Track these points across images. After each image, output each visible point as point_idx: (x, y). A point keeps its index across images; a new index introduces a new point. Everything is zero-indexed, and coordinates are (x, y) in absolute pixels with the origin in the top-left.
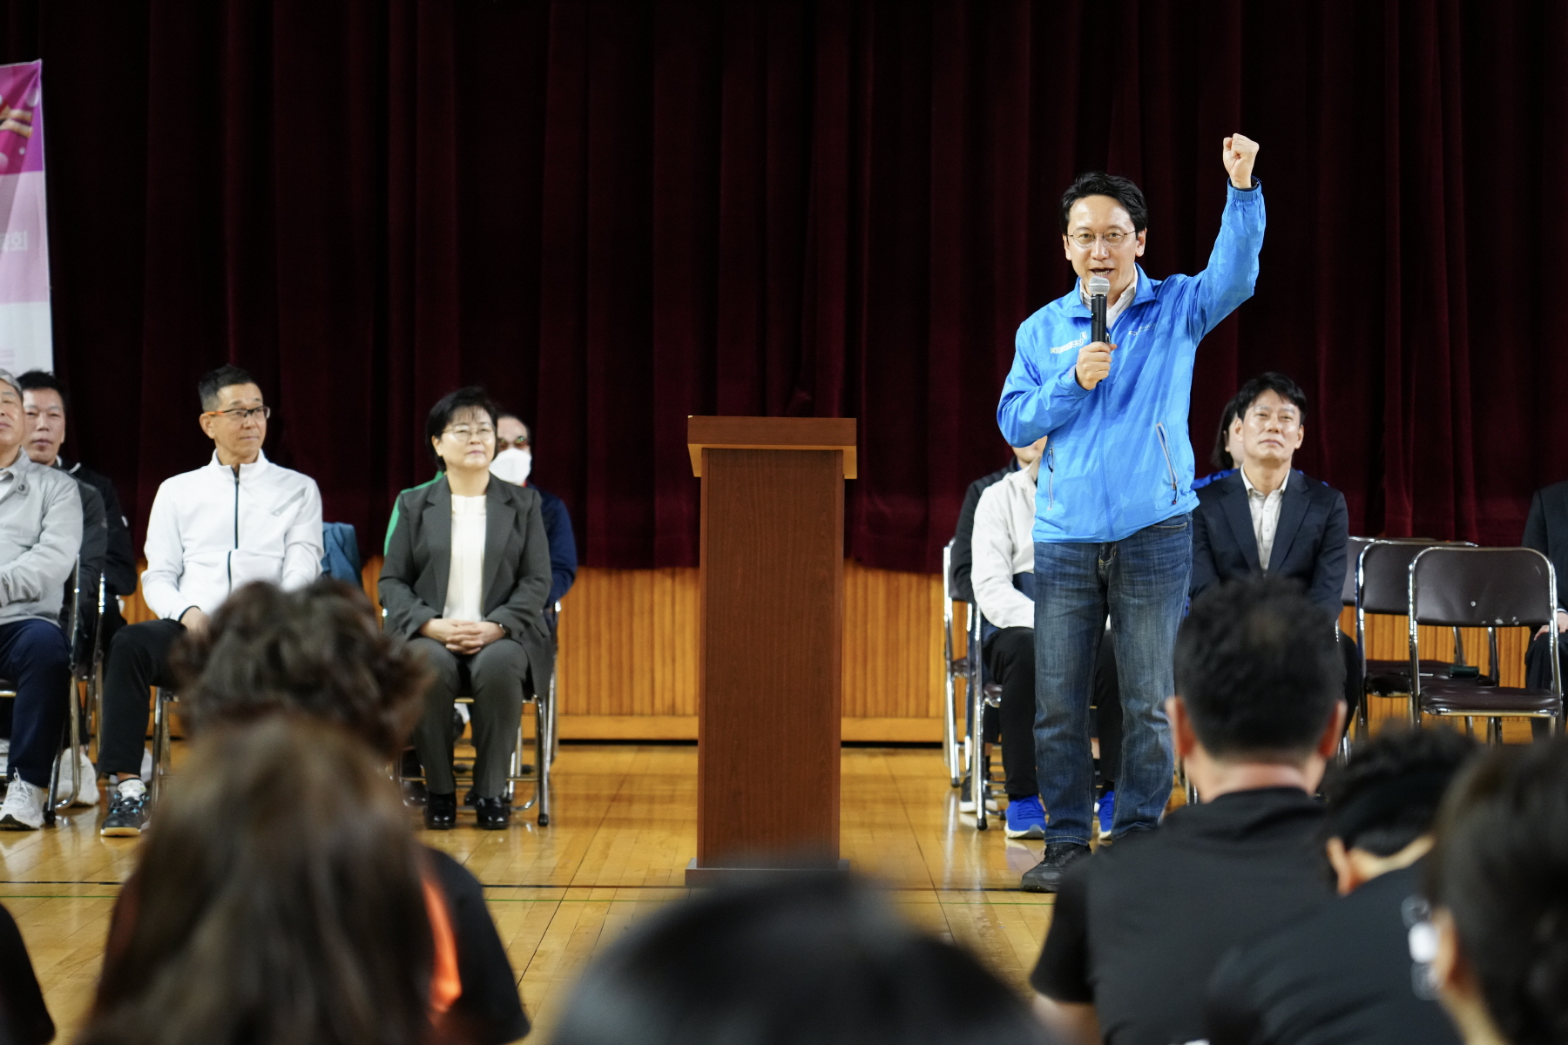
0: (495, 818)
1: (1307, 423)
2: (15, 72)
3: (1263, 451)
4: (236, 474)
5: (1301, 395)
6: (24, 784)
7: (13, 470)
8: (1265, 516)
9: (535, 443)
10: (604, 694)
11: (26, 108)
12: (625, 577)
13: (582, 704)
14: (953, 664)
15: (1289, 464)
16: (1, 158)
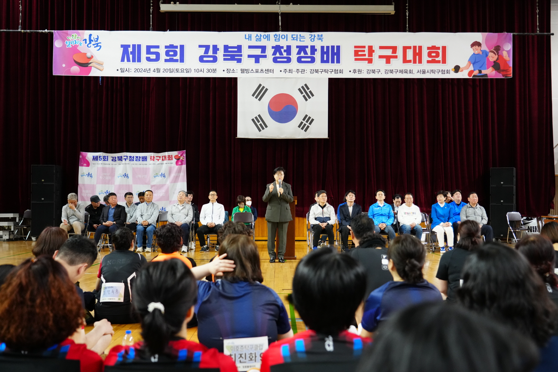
1: (356, 197)
2: (182, 152)
3: (350, 200)
4: (213, 204)
5: (355, 193)
6: (185, 246)
7: (183, 205)
8: (351, 209)
9: (252, 200)
10: (260, 234)
11: (184, 156)
14: (308, 229)
15: (353, 202)
16: (180, 163)
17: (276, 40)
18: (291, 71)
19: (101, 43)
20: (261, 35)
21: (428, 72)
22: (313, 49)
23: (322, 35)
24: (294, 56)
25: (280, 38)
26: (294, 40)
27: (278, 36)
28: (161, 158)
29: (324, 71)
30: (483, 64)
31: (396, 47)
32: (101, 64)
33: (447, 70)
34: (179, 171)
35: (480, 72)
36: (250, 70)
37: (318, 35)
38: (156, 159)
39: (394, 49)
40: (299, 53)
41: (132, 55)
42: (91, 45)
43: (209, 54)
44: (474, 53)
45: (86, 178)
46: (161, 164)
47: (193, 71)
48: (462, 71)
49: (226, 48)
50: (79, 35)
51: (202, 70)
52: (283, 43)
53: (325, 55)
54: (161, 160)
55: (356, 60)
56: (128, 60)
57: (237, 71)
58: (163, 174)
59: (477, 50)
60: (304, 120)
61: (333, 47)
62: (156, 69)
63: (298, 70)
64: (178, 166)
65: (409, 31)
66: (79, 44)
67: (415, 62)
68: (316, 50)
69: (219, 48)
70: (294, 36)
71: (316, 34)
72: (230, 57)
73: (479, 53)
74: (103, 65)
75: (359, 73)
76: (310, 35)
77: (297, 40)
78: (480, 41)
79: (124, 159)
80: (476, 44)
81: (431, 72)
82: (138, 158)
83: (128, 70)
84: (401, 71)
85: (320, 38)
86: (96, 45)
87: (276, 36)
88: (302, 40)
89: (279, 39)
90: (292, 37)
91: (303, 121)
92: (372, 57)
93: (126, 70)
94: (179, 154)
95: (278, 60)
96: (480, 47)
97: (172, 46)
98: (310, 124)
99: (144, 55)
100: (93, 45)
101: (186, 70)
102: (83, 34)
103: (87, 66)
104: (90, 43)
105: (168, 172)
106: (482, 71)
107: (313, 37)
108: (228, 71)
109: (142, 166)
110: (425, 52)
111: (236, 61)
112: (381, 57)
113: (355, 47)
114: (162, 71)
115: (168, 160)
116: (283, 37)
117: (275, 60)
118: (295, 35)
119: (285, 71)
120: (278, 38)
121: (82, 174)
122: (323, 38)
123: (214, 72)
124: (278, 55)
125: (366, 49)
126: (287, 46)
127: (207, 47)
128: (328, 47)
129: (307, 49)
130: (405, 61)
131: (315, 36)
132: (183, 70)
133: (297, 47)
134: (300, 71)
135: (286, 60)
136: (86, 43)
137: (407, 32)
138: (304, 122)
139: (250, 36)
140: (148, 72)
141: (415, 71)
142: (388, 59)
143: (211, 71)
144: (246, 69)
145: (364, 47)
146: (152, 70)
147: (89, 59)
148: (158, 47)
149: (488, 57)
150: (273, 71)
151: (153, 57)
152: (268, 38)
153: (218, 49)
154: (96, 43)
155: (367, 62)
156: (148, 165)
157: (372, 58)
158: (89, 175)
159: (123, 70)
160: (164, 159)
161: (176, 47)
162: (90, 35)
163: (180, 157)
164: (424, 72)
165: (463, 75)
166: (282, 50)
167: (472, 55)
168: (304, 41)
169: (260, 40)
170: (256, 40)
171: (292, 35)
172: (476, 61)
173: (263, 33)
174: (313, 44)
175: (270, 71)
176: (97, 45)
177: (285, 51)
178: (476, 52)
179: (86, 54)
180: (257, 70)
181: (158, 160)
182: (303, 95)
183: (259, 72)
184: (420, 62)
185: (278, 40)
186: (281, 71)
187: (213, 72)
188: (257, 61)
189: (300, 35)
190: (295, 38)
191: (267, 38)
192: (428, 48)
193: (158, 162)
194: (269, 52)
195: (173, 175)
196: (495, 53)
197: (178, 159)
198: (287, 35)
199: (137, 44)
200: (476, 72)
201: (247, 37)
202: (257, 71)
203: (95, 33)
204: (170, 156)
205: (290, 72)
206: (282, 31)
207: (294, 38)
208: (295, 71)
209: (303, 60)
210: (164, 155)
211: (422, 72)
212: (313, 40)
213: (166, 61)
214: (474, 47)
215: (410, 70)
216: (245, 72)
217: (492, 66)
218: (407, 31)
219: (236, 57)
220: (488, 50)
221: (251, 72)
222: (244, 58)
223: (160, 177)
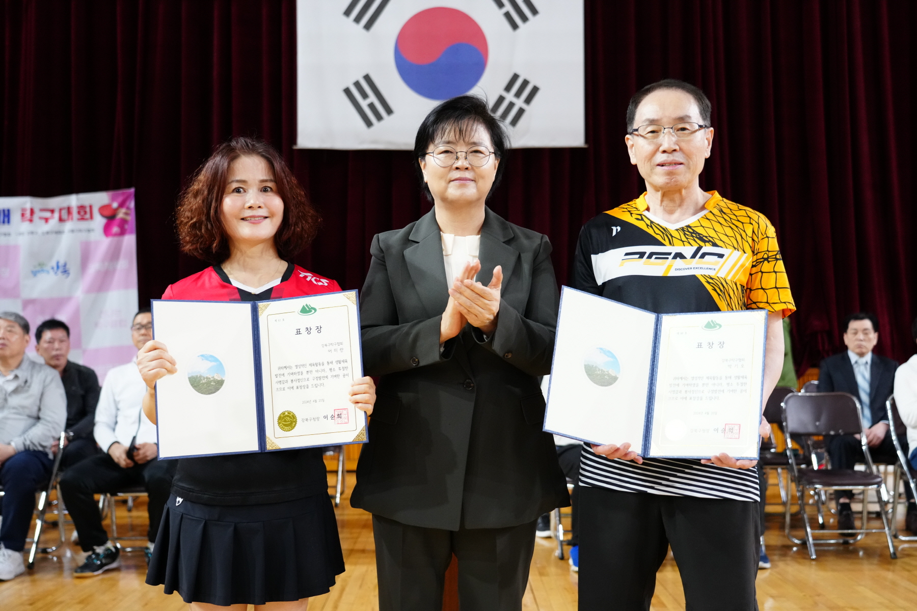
2: (123, 194)
11: (128, 208)
16: (115, 229)
28: (56, 215)
34: (114, 255)
38: (41, 218)
46: (56, 232)
54: (54, 221)
58: (61, 263)
60: (508, 88)
64: (109, 238)
91: (504, 94)
94: (113, 199)
98: (528, 101)
105: (79, 258)
115: (79, 219)
138: (510, 97)
156: (13, 235)
160: (64, 216)
163: (116, 209)
181: (47, 220)
182: (504, 10)
193: (46, 227)
195: (94, 267)
197: (110, 217)
204: (84, 207)
210: (65, 205)
223: (52, 273)
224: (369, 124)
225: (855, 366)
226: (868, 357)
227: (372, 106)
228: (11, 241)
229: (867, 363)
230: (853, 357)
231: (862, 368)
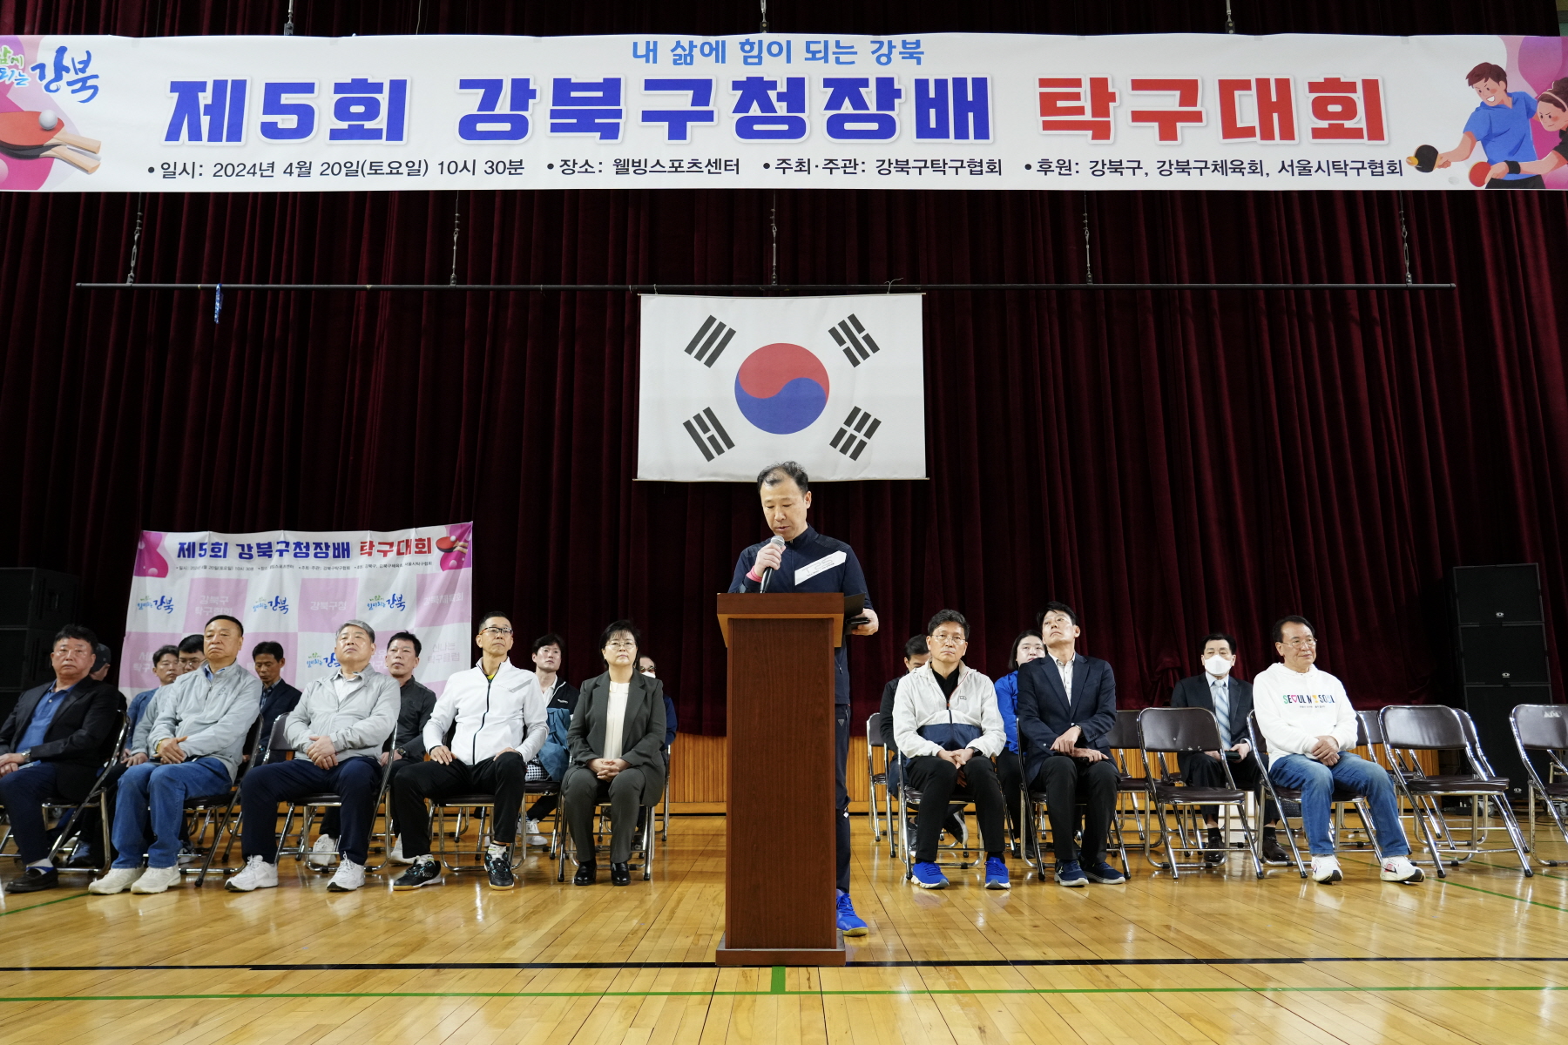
0: (621, 879)
2: (462, 526)
6: (349, 862)
11: (466, 541)
12: (720, 740)
13: (701, 798)
14: (873, 777)
16: (453, 562)
17: (750, 60)
18: (806, 165)
19: (96, 77)
20: (691, 43)
21: (1320, 167)
22: (887, 91)
23: (918, 43)
24: (816, 112)
25: (765, 54)
26: (814, 58)
27: (756, 46)
28: (395, 548)
29: (929, 164)
30: (1522, 141)
31: (1195, 82)
32: (91, 150)
33: (1391, 164)
34: (449, 588)
35: (1514, 167)
36: (649, 165)
37: (904, 43)
38: (379, 551)
39: (1188, 89)
40: (834, 103)
41: (208, 118)
42: (62, 83)
43: (497, 111)
44: (1483, 104)
45: (152, 611)
46: (394, 566)
47: (434, 168)
48: (1446, 164)
49: (562, 88)
50: (18, 49)
51: (470, 166)
52: (776, 71)
53: (932, 112)
54: (392, 555)
55: (1048, 126)
56: (195, 135)
57: (600, 167)
58: (397, 597)
59: (1494, 94)
60: (848, 422)
61: (960, 83)
62: (295, 165)
63: (831, 161)
64: (446, 572)
65: (1240, 30)
66: (13, 79)
67: (1267, 134)
68: (898, 94)
69: (534, 91)
70: (813, 47)
71: (897, 39)
72: (575, 121)
73: (1502, 101)
74: (100, 154)
75: (1063, 171)
76: (873, 42)
77: (826, 61)
78: (1502, 62)
79: (277, 551)
80: (1484, 73)
81: (1332, 171)
82: (321, 549)
83: (189, 169)
84: (1221, 167)
85: (913, 54)
86: (78, 86)
87: (747, 48)
88: (843, 58)
89: (759, 57)
90: (808, 50)
91: (846, 427)
92: (1108, 115)
93: (184, 170)
94: (452, 533)
95: (757, 127)
96: (1502, 83)
97: (360, 85)
98: (869, 434)
99: (254, 114)
100: (70, 84)
101: (410, 164)
102: (36, 46)
103: (37, 157)
104: (58, 78)
105: (415, 591)
106: (1520, 163)
107: (885, 50)
108: (568, 166)
109: (333, 574)
110: (1302, 103)
111: (598, 135)
112: (1138, 116)
113: (1044, 82)
114: (316, 170)
115: (417, 553)
116: (775, 49)
117: (745, 129)
118: (819, 42)
119: (784, 165)
120: (755, 52)
121: (143, 602)
122: (922, 53)
123: (513, 171)
124: (755, 110)
125: (1085, 90)
126: (789, 80)
127: (491, 88)
128: (941, 84)
129: (862, 90)
130: (1231, 129)
131: (891, 46)
132: (398, 165)
133: (828, 83)
134: (841, 164)
135: (785, 127)
136: (42, 77)
137: (1231, 31)
138: (851, 430)
139: (651, 47)
140: (265, 173)
141: (1272, 166)
142: (1167, 125)
143: (501, 168)
144: (636, 160)
145: (1077, 83)
146: (279, 168)
147: (51, 133)
148: (308, 88)
149: (1534, 118)
150: (737, 165)
151: (289, 122)
152: (720, 54)
153: (533, 94)
154: (81, 75)
155: (1090, 133)
156: (352, 569)
157: (1109, 122)
158: (164, 603)
159: (172, 169)
160: (403, 550)
161: (378, 88)
162: (62, 51)
163: (454, 542)
164: (1305, 169)
165: (1453, 178)
166: (772, 95)
167: (1477, 109)
168: (853, 63)
169: (688, 61)
170: (675, 62)
171: (808, 44)
172: (1494, 131)
173: (698, 40)
174: (885, 72)
175: (726, 165)
176: (86, 85)
177: (781, 97)
178: (1492, 99)
179: (38, 114)
180: (676, 164)
181: (385, 553)
182: (844, 346)
183: (685, 169)
184: (1288, 134)
185: (756, 60)
186: (767, 166)
187: (510, 173)
188: (677, 132)
189: (838, 43)
190: (820, 52)
191: (714, 52)
192: (1313, 87)
193: (385, 561)
194: (724, 101)
195: (429, 600)
196: (1558, 105)
197: (448, 550)
198: (789, 43)
199: (230, 76)
200: (1499, 170)
201: (642, 50)
202: (676, 168)
203: (77, 45)
204: (424, 540)
205: (801, 170)
206: (771, 30)
207: (814, 53)
208: (822, 163)
209: (848, 126)
210: (405, 539)
211: (1296, 170)
212: (884, 59)
213: (335, 135)
214: (1481, 83)
215: (1253, 163)
216: (631, 169)
217: (1556, 149)
218: (1231, 28)
219: (597, 121)
220: (1533, 94)
221: (653, 169)
222: (630, 121)
223: (387, 606)
224: (709, 457)
225: (1212, 689)
226: (1226, 680)
227: (712, 439)
228: (350, 574)
229: (1225, 685)
230: (1210, 680)
231: (1220, 690)
